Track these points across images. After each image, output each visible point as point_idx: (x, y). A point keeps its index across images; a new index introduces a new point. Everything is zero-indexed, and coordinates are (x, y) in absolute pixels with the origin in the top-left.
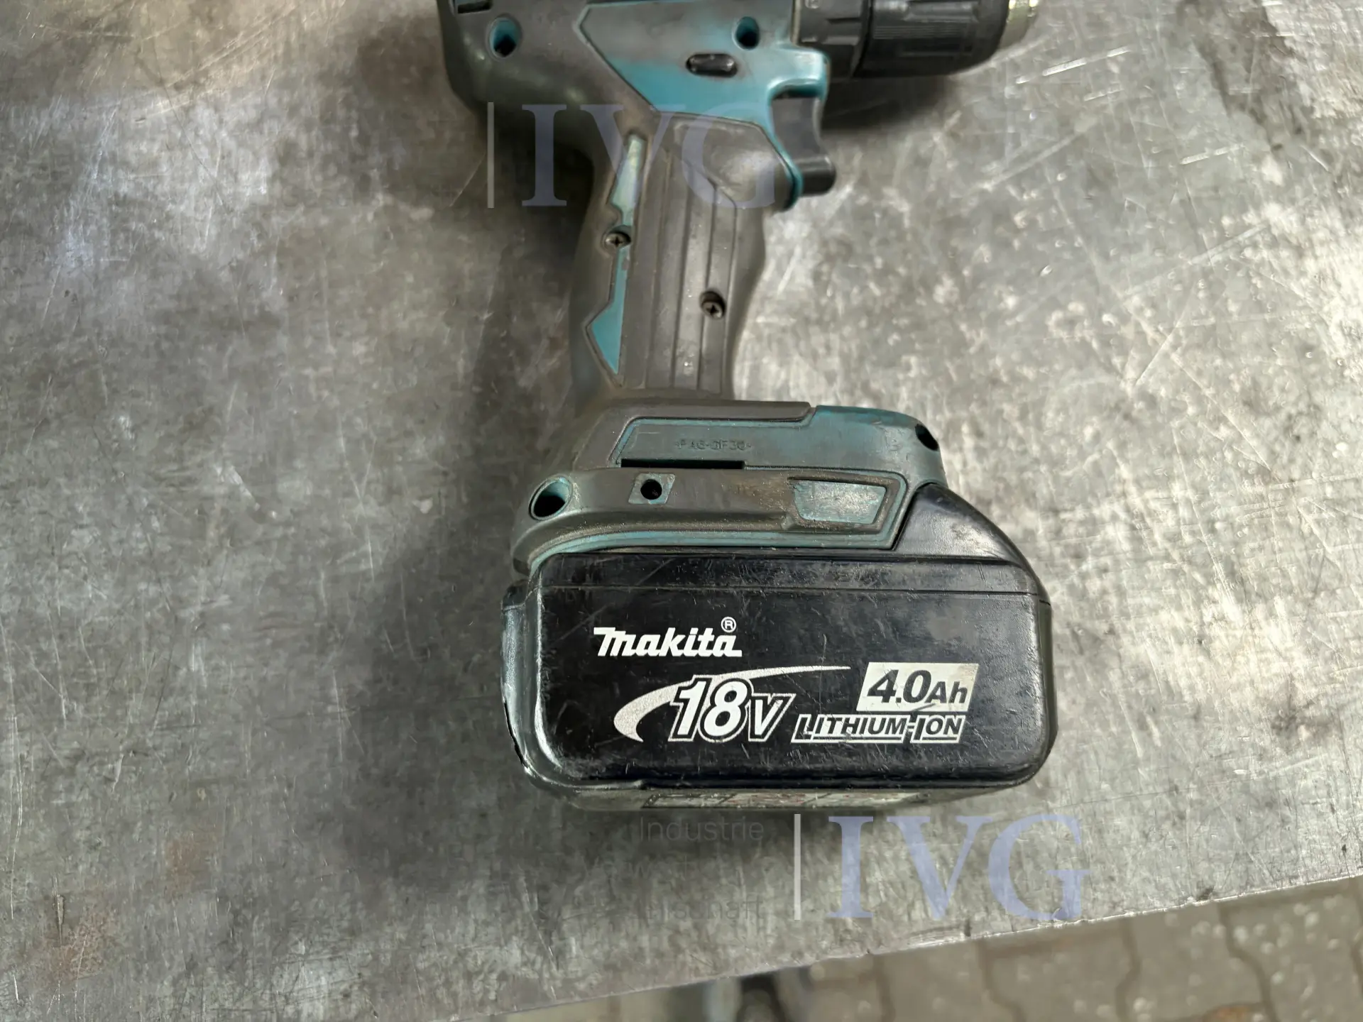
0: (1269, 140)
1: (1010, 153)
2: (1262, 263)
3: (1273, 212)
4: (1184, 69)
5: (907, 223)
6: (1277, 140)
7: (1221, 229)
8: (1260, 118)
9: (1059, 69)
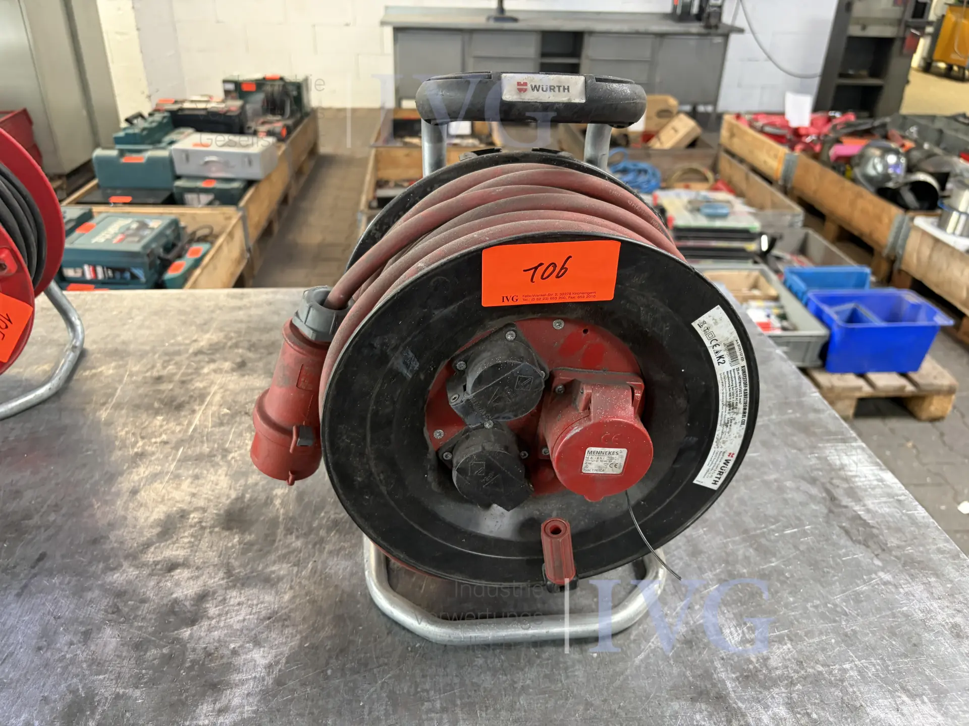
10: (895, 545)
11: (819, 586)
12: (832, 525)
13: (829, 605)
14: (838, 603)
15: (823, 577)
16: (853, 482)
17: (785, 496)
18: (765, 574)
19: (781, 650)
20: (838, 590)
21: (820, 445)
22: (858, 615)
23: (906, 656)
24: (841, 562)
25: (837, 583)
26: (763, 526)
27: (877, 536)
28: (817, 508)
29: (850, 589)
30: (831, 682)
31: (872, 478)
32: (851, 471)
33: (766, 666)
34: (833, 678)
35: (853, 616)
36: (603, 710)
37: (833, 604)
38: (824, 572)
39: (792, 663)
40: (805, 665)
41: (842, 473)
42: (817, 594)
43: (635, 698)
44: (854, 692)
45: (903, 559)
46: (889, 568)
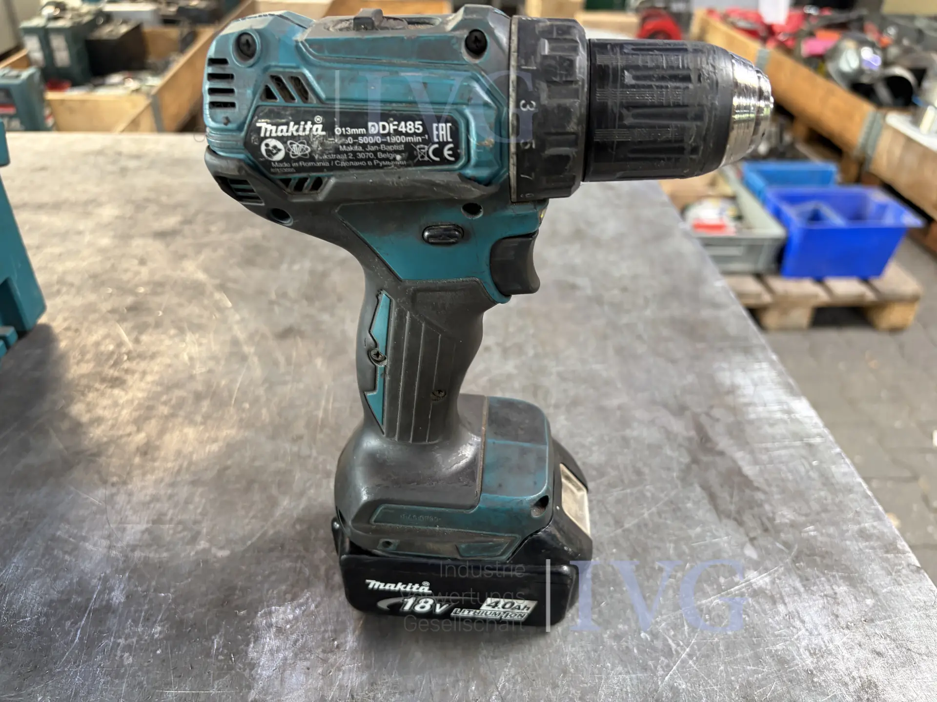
10: (787, 521)
12: (691, 484)
13: (643, 635)
14: (661, 630)
16: (744, 414)
20: (668, 604)
21: (708, 355)
24: (687, 551)
25: (670, 592)
27: (761, 505)
28: (675, 454)
32: (744, 396)
37: (650, 632)
42: (629, 611)
46: (768, 564)
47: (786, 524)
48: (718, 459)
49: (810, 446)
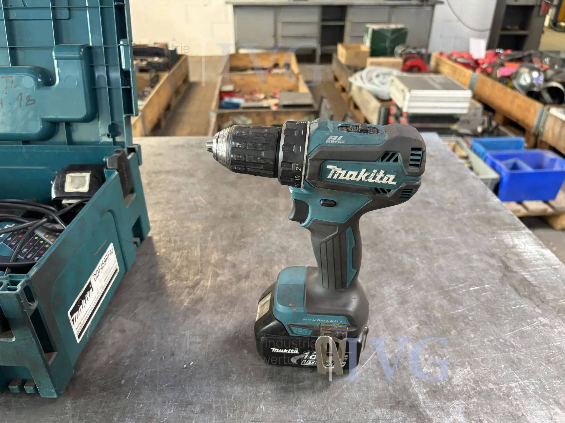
0: (535, 304)
1: (464, 305)
2: (542, 329)
3: (541, 319)
4: (507, 289)
5: (440, 318)
6: (537, 304)
7: (528, 323)
8: (531, 299)
9: (473, 288)
10: (552, 298)
11: (493, 326)
12: (506, 285)
13: (501, 340)
14: (507, 338)
15: (497, 320)
16: (522, 256)
17: (471, 264)
18: (453, 318)
19: (463, 372)
20: (508, 329)
21: (499, 232)
22: (522, 347)
23: (559, 378)
24: (511, 310)
25: (508, 325)
26: (454, 284)
27: (539, 293)
28: (495, 273)
29: (517, 329)
30: (500, 397)
31: (536, 253)
32: (520, 249)
33: (450, 383)
34: (501, 394)
35: (519, 348)
36: (322, 414)
37: (504, 339)
38: (498, 316)
39: (470, 382)
40: (480, 384)
41: (514, 250)
42: (492, 332)
43: (347, 406)
44: (518, 405)
45: (557, 308)
46: (547, 315)
47: (551, 299)
48: (515, 274)
49: (555, 269)
